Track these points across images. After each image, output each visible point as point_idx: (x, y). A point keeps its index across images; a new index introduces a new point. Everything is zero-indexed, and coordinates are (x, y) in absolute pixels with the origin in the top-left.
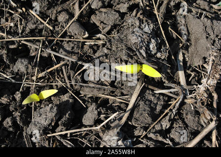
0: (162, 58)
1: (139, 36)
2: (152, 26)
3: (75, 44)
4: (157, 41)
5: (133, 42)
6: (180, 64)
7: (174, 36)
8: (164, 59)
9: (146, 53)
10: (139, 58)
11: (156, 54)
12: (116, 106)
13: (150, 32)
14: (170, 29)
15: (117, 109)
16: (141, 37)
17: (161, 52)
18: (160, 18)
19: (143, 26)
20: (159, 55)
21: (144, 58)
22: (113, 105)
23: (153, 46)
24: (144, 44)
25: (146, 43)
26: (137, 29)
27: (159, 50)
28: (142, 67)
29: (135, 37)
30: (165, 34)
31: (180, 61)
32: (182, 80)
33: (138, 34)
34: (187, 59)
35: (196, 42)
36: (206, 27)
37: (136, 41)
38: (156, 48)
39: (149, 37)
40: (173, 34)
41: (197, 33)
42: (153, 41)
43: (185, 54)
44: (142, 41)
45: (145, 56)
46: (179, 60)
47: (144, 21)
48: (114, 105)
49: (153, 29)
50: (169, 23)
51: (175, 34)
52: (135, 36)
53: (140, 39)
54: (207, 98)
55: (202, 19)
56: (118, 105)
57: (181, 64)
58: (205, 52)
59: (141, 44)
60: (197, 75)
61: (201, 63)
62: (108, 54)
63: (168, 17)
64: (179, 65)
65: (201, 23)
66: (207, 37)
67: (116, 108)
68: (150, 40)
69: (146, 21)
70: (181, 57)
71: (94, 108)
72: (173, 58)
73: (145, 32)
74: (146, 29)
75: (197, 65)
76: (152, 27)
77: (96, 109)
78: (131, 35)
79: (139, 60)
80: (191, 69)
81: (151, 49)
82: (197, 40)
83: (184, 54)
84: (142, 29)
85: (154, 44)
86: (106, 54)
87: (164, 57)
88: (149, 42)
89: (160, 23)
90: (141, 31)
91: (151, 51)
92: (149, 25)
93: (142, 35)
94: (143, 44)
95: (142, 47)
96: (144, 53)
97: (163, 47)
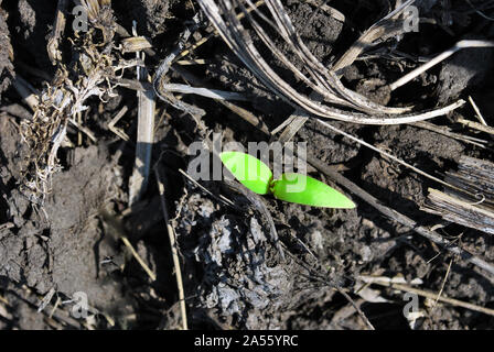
0: (198, 196)
1: (257, 283)
2: (210, 301)
3: (457, 288)
4: (205, 254)
5: (278, 270)
6: (144, 161)
7: (143, 249)
8: (192, 192)
9: (246, 229)
10: (273, 215)
11: (216, 216)
12: (376, 76)
13: (220, 285)
14: (153, 276)
15: (372, 67)
16: (252, 278)
17: (198, 216)
18: (177, 315)
19: (236, 309)
20: (207, 209)
21: (258, 215)
22: (382, 83)
23: (222, 243)
24: (247, 256)
25: (239, 257)
26: (258, 304)
27: (204, 226)
28: (271, 185)
29: (273, 283)
30: (173, 265)
31: (142, 170)
32: (147, 113)
33: (260, 290)
34: (117, 173)
35: (83, 222)
36: (46, 264)
37: (270, 270)
38: (213, 234)
39: (227, 274)
40: (144, 256)
41: (74, 252)
42: (217, 258)
43: (121, 188)
44: (253, 268)
45: (254, 221)
46: (144, 176)
47: (230, 320)
48: (378, 82)
49: (208, 291)
50: (152, 293)
51: (141, 255)
52: (271, 288)
53: (258, 275)
54: (83, 51)
55: (52, 292)
56: (368, 78)
57: (139, 163)
58: (59, 185)
59: (257, 259)
60: (96, 117)
61: (79, 153)
62: (360, 241)
63: (149, 308)
64: (148, 160)
65: (57, 279)
66: (47, 232)
67: (376, 70)
68: (223, 261)
69: (222, 320)
70: (137, 181)
71: (446, 86)
72: (161, 188)
73: (235, 288)
74: (228, 296)
75: (93, 150)
76: (209, 299)
77: (440, 82)
78: (283, 291)
79: (273, 209)
80: (114, 140)
81: (227, 233)
82: (77, 229)
83: (125, 188)
84: (242, 299)
85: (215, 246)
86: (368, 244)
87: (191, 200)
88: (229, 256)
89: (183, 303)
90: (249, 295)
91: (230, 227)
92: (219, 308)
93: (246, 285)
94: (251, 257)
95: (257, 250)
96: (253, 230)
97: (189, 228)
